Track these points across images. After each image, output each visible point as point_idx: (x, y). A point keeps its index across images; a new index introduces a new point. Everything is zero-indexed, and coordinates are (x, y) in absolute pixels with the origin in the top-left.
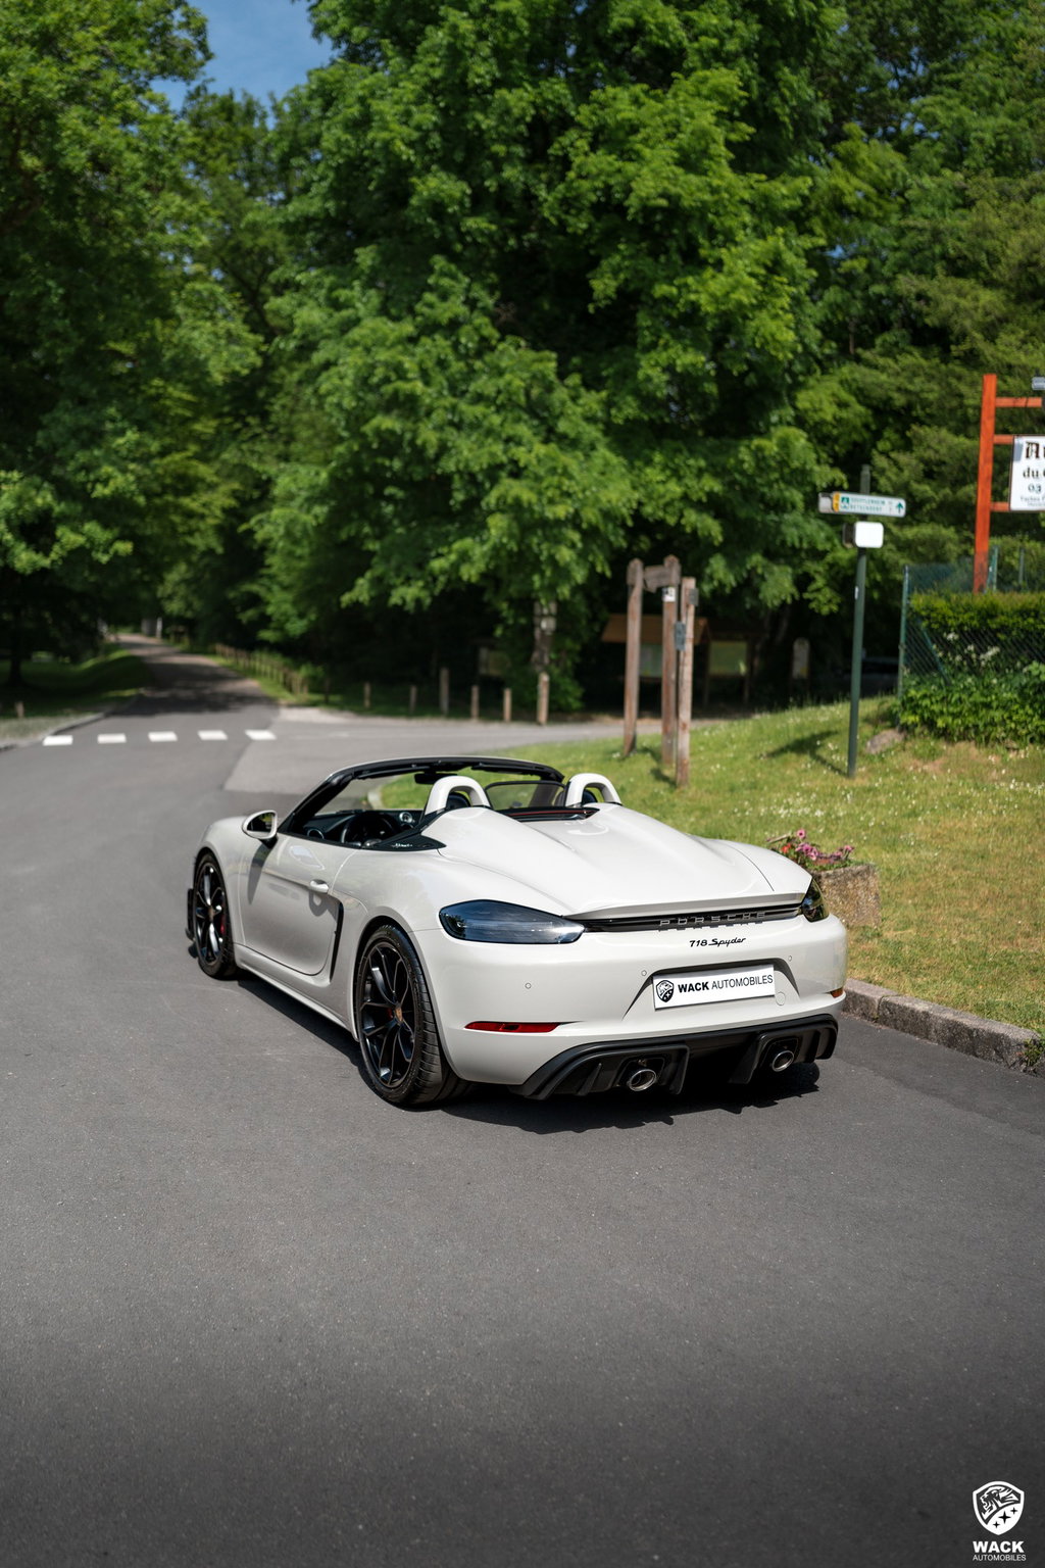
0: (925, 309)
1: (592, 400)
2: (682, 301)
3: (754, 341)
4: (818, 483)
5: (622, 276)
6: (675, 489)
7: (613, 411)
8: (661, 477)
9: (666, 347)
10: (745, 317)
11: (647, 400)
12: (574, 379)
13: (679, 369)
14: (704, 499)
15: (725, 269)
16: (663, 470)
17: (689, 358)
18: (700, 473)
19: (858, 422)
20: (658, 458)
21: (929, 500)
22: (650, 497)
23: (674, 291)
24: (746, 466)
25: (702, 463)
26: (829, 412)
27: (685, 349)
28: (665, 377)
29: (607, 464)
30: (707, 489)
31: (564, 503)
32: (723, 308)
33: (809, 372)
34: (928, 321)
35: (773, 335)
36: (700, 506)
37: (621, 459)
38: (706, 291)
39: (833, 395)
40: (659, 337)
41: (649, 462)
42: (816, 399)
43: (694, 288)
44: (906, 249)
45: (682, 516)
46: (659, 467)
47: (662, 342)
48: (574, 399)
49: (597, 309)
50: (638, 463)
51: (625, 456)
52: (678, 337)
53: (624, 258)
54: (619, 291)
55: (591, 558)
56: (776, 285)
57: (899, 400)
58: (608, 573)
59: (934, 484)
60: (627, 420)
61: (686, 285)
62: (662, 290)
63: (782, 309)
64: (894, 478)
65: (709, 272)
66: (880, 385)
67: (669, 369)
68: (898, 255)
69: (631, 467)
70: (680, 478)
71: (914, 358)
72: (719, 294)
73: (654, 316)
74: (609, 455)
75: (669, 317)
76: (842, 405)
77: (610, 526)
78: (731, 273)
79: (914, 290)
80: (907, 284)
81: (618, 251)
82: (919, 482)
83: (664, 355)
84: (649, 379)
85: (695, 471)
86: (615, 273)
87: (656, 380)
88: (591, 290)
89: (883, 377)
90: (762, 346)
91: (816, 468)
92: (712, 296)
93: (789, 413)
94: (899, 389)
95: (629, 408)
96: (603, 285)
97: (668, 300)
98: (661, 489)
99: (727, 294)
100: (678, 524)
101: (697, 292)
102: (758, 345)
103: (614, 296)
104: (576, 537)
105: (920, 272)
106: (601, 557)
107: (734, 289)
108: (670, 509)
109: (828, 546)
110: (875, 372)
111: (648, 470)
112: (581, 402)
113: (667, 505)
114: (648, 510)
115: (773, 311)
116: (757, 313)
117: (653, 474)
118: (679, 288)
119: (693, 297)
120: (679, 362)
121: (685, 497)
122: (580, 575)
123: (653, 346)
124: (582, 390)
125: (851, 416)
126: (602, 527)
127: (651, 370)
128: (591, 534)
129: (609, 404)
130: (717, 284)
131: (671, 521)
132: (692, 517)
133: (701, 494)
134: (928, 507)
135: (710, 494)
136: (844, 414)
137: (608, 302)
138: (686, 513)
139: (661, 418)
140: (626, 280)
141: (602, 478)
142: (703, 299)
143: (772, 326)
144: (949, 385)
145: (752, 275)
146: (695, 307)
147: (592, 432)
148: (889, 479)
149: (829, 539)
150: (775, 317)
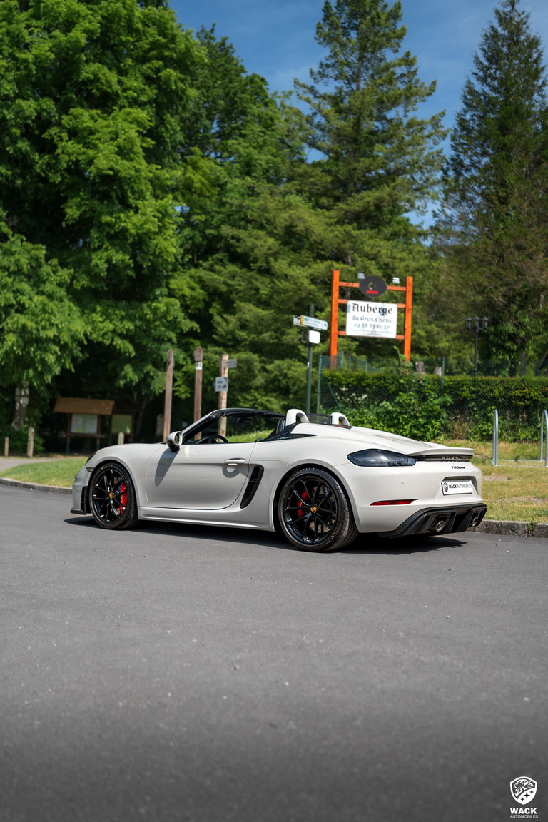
0: (237, 244)
1: (65, 274)
2: (117, 226)
3: (155, 251)
4: (184, 328)
5: (83, 209)
6: (109, 326)
7: (75, 282)
8: (100, 319)
9: (107, 249)
10: (150, 238)
11: (94, 277)
12: (55, 261)
13: (114, 262)
14: (125, 333)
15: (140, 211)
16: (101, 316)
17: (119, 257)
18: (122, 319)
19: (201, 298)
20: (99, 309)
21: (245, 340)
22: (94, 329)
23: (114, 220)
24: (148, 317)
25: (123, 313)
26: (187, 292)
27: (117, 252)
28: (106, 266)
29: (71, 310)
30: (127, 327)
31: (51, 329)
32: (140, 232)
33: (175, 270)
34: (238, 250)
35: (165, 248)
36: (122, 336)
37: (78, 308)
38: (131, 222)
39: (187, 283)
40: (103, 244)
41: (94, 311)
42: (180, 284)
43: (123, 220)
44: (223, 213)
45: (113, 340)
46: (99, 314)
47: (104, 246)
48: (54, 272)
49: (67, 225)
50: (86, 311)
51: (80, 307)
52: (113, 245)
53: (82, 199)
54: (80, 216)
55: (63, 361)
56: (166, 223)
57: (224, 288)
58: (73, 370)
59: (247, 332)
60: (83, 287)
61: (119, 218)
62: (106, 219)
63: (169, 236)
64: (226, 328)
65: (132, 213)
66: (214, 280)
67: (109, 261)
68: (221, 216)
69: (83, 313)
70: (111, 321)
71: (232, 268)
72: (138, 225)
73: (101, 232)
74: (72, 304)
75: (108, 234)
76: (192, 289)
77: (74, 345)
78: (144, 214)
79: (231, 234)
80: (227, 230)
81: (79, 195)
82: (239, 330)
83: (106, 254)
84: (97, 265)
85: (120, 317)
86: (79, 207)
87: (101, 267)
88: (64, 215)
89: (216, 276)
90: (160, 253)
91: (183, 321)
92: (134, 225)
93: (165, 291)
94: (225, 283)
95: (84, 281)
96: (72, 212)
97: (108, 225)
98: (101, 325)
99: (142, 225)
100: (111, 344)
101: (125, 222)
102: (157, 253)
103: (78, 219)
104: (57, 349)
105: (233, 225)
106: (69, 360)
107: (145, 223)
108: (106, 336)
109: (184, 363)
110: (212, 274)
111: (94, 315)
112: (59, 274)
113: (104, 334)
114: (94, 336)
115: (164, 237)
116: (156, 236)
117: (97, 317)
118: (116, 218)
119: (123, 224)
120: (114, 258)
121: (114, 331)
122: (57, 370)
123: (100, 248)
124: (59, 268)
125: (197, 294)
126: (70, 345)
127: (99, 261)
128: (64, 347)
129: (73, 278)
130: (137, 219)
131: (108, 343)
132: (118, 342)
133: (123, 329)
134: (244, 343)
135: (128, 330)
136: (193, 293)
137: (74, 222)
138: (116, 339)
139: (102, 287)
140: (84, 211)
141: (69, 318)
142: (129, 226)
143: (165, 244)
144: (251, 283)
145: (154, 216)
146: (125, 230)
147: (62, 292)
148: (223, 329)
149: (184, 359)
150: (166, 239)
